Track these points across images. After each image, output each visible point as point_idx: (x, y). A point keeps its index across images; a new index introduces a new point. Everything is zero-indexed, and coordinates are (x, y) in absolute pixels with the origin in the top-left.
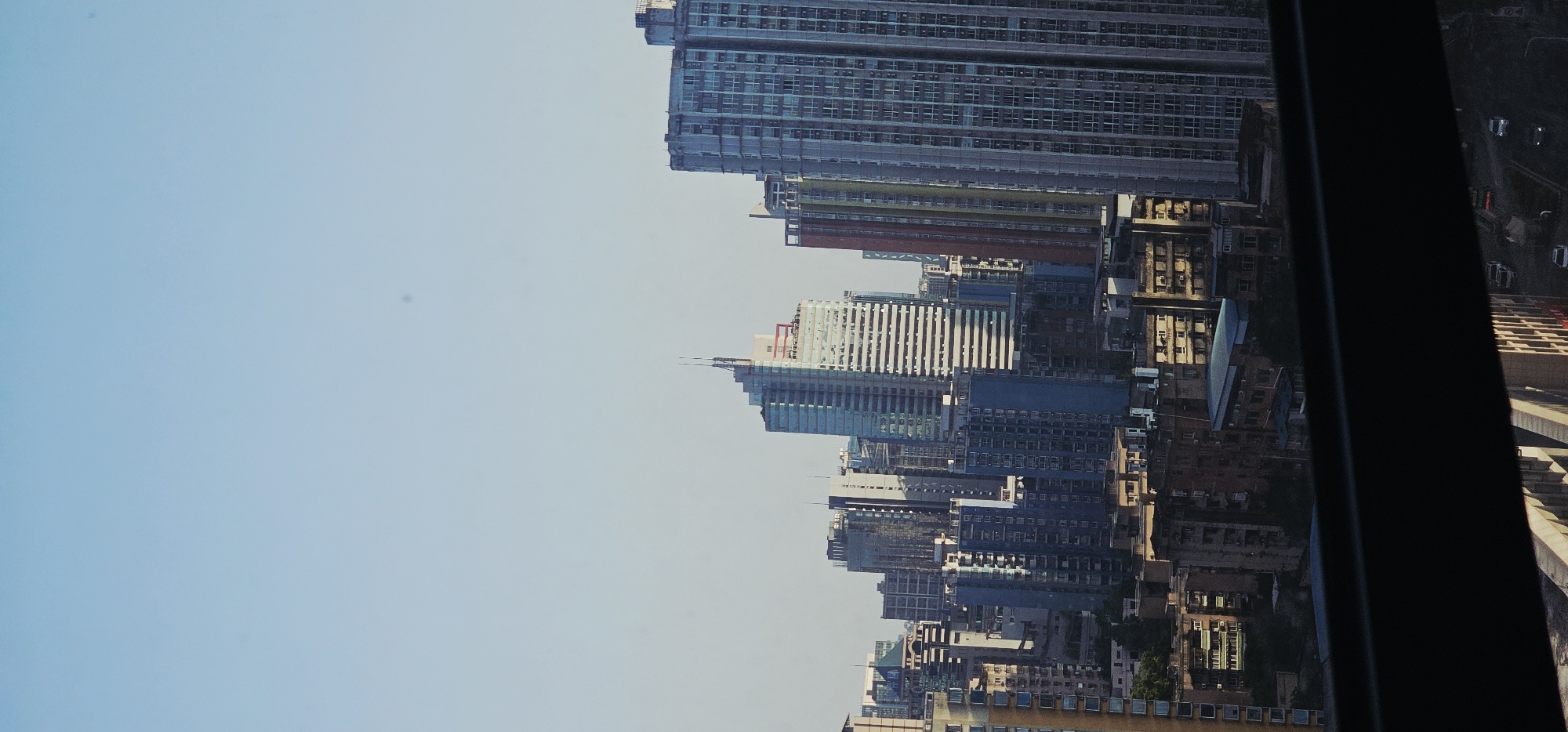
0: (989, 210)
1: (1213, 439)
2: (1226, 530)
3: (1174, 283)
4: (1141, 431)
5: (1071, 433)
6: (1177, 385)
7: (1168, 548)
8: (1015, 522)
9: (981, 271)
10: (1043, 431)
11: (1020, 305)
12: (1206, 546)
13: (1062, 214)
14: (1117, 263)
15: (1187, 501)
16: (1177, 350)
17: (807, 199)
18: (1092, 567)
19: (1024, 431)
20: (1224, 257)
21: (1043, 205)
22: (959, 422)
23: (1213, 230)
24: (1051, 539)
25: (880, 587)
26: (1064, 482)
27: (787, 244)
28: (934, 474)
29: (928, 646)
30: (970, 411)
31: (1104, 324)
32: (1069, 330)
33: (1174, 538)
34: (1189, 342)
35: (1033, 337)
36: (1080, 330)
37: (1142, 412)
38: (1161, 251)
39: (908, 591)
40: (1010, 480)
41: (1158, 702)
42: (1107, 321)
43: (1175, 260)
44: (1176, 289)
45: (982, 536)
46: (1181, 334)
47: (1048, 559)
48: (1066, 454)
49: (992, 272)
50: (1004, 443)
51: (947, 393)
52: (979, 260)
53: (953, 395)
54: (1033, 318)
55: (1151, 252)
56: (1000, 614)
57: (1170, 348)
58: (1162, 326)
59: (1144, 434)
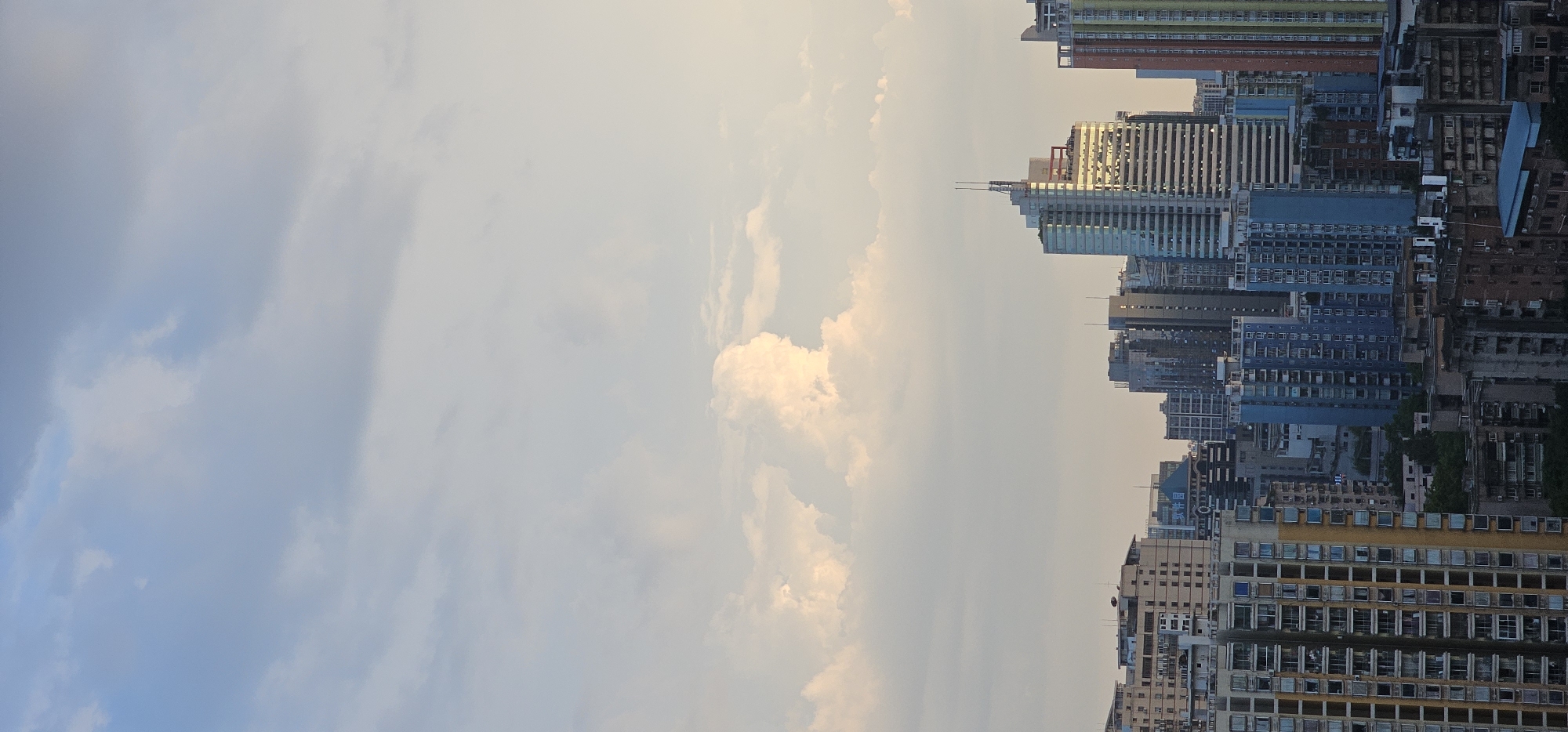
0: (1267, 23)
1: (1507, 247)
2: (1521, 339)
3: (1461, 88)
4: (1430, 240)
5: (1356, 246)
6: (1467, 192)
7: (1461, 359)
8: (1299, 338)
9: (1259, 85)
10: (1327, 245)
11: (1300, 117)
12: (1502, 357)
13: (1342, 23)
14: (1401, 71)
15: (1479, 311)
16: (1466, 157)
17: (1079, 20)
18: (1381, 382)
19: (1306, 245)
20: (1514, 60)
21: (1323, 15)
22: (1239, 238)
23: (1503, 32)
24: (1338, 355)
25: (1163, 407)
26: (1349, 295)
27: (1060, 66)
28: (1213, 293)
29: (1215, 464)
30: (1250, 226)
31: (1387, 134)
32: (1352, 141)
33: (1466, 349)
34: (1479, 148)
35: (1314, 150)
36: (1364, 141)
37: (1430, 221)
38: (1447, 55)
39: (1191, 411)
40: (1293, 295)
41: (1453, 515)
42: (1392, 131)
43: (1462, 64)
44: (1464, 94)
45: (1266, 354)
46: (1471, 140)
47: (1334, 374)
48: (1351, 267)
49: (1269, 85)
50: (1285, 258)
51: (1226, 210)
52: (1256, 74)
53: (1232, 212)
54: (1313, 131)
55: (1437, 58)
56: (1287, 431)
57: (1459, 154)
58: (1449, 133)
59: (1432, 244)
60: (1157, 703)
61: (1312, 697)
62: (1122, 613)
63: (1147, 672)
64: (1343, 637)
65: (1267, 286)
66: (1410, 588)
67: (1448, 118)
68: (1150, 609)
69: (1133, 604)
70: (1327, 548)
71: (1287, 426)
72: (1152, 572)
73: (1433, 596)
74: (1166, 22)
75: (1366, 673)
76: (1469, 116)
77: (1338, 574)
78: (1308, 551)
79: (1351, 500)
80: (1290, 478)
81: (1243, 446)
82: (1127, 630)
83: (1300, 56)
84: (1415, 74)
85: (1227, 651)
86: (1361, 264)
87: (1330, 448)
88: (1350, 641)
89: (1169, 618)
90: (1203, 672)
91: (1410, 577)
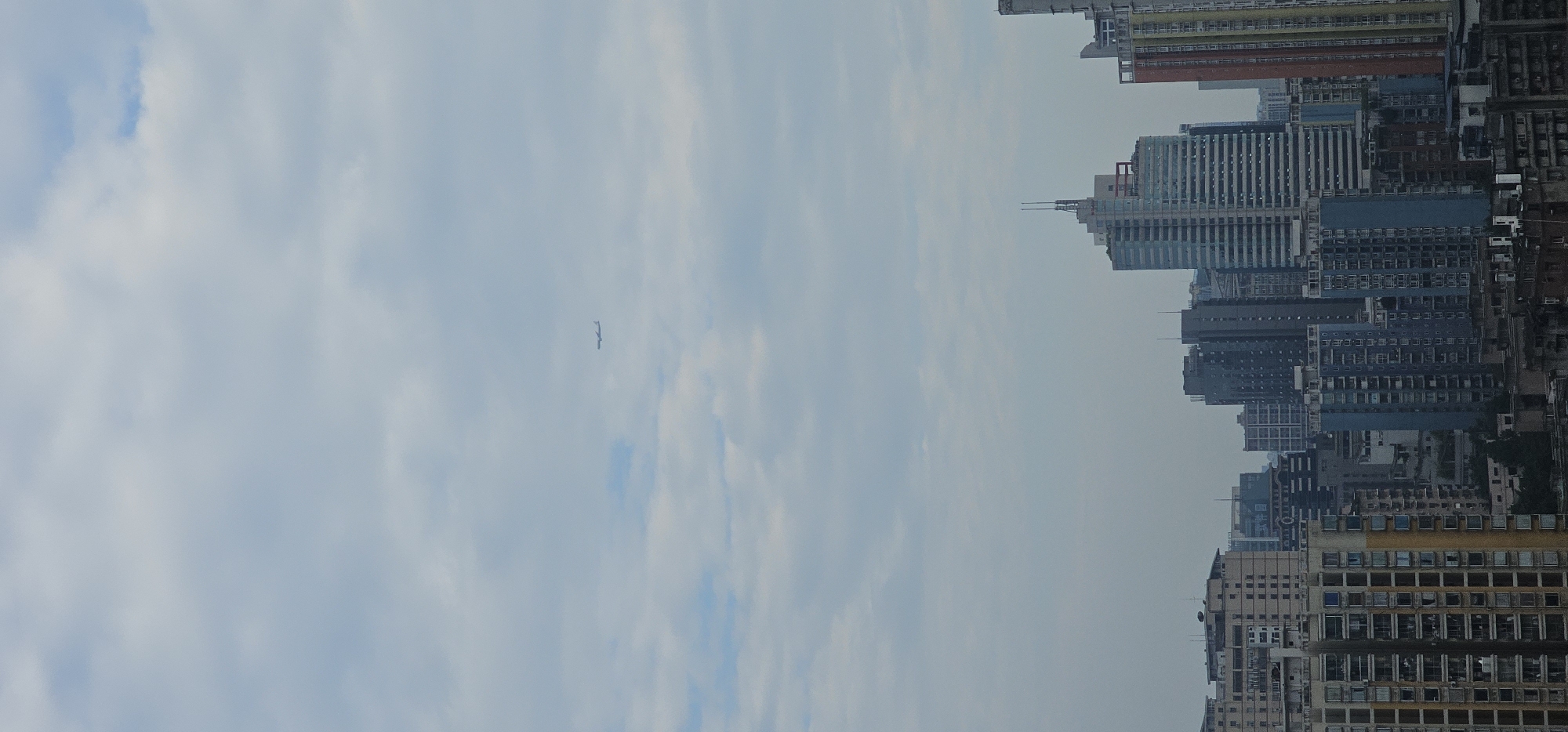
0: (1329, 28)
3: (1531, 83)
4: (1506, 239)
5: (1429, 248)
6: (1542, 190)
7: (1543, 359)
8: (1376, 344)
9: (1323, 91)
10: (1401, 249)
11: (1367, 122)
13: (1406, 24)
14: (1467, 71)
15: (1561, 309)
16: (1539, 154)
17: (1139, 34)
18: (1462, 384)
19: (1380, 250)
21: (1385, 17)
22: (1312, 246)
24: (1416, 359)
25: (1240, 420)
26: (1425, 299)
27: (1121, 82)
28: (1288, 302)
29: (1297, 475)
30: (1322, 234)
31: (1456, 134)
32: (1420, 142)
33: (1549, 347)
34: (1552, 145)
35: (1382, 155)
36: (1432, 143)
37: (1506, 220)
38: (1516, 52)
39: (1269, 421)
40: (1368, 301)
41: (1544, 516)
42: (1461, 131)
43: (1531, 60)
44: (1535, 91)
45: (1343, 361)
46: (1543, 137)
47: (1414, 379)
48: (1426, 270)
49: (1334, 91)
50: (1359, 263)
51: (1296, 218)
52: (1320, 80)
53: (1302, 220)
54: (1381, 135)
55: (1505, 55)
56: (1368, 438)
57: (1531, 151)
58: (1521, 130)
59: (1509, 243)
60: (1250, 718)
61: (1409, 705)
62: (1209, 628)
63: (1238, 686)
64: (1438, 643)
65: (1341, 293)
66: (1503, 590)
67: (1519, 115)
68: (1238, 622)
69: (1220, 618)
70: (1416, 555)
71: (1368, 433)
72: (1238, 586)
73: (1526, 599)
74: (1227, 31)
75: (1462, 679)
76: (1541, 112)
77: (1429, 580)
78: (1397, 559)
79: (1438, 505)
80: (1373, 485)
81: (1326, 455)
82: (1215, 644)
83: (1363, 60)
84: (1482, 73)
85: (1319, 663)
86: (1436, 267)
87: (1413, 453)
88: (1443, 647)
89: (1258, 631)
90: (1297, 684)
91: (1502, 580)
